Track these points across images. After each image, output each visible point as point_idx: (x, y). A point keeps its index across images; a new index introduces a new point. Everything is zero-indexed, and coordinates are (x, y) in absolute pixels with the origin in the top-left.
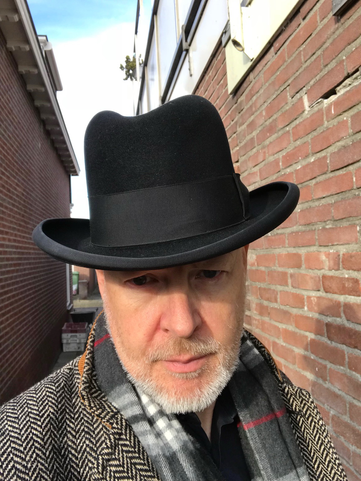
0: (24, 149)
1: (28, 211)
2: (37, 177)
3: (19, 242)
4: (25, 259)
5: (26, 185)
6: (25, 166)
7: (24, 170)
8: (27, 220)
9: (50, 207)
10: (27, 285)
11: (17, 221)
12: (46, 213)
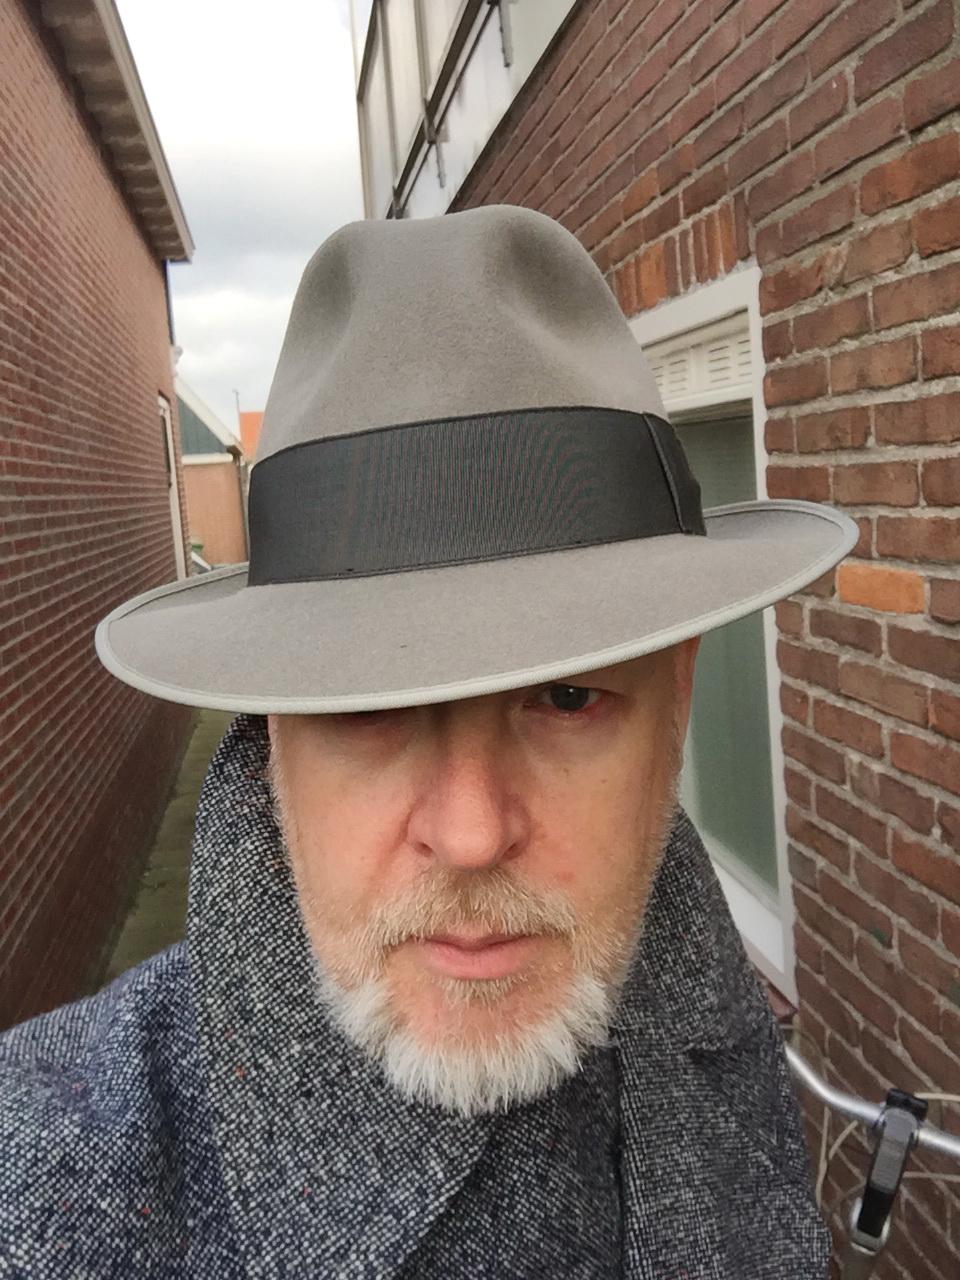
0: (19, 164)
1: (48, 368)
2: (70, 261)
3: (25, 470)
4: (53, 522)
5: (36, 283)
6: (28, 222)
7: (26, 236)
8: (48, 400)
9: (114, 356)
10: (65, 603)
11: (14, 401)
12: (105, 377)
